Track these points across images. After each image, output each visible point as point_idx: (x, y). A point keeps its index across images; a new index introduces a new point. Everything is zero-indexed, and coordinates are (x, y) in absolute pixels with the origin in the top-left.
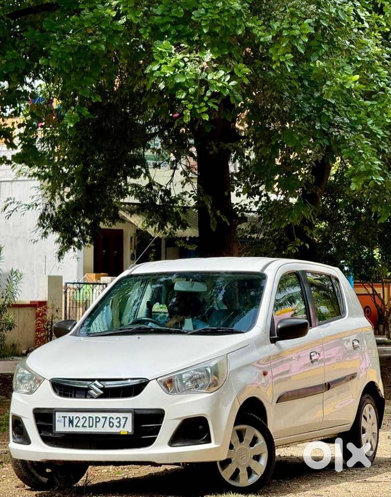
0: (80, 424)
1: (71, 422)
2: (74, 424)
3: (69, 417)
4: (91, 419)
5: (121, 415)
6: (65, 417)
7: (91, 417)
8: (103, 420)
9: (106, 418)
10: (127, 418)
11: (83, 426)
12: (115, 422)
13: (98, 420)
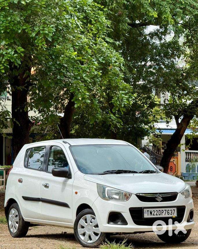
0: (155, 214)
1: (151, 213)
2: (153, 214)
3: (150, 211)
4: (160, 211)
5: (172, 209)
6: (148, 211)
7: (160, 210)
8: (165, 212)
9: (166, 210)
10: (174, 210)
11: (156, 215)
12: (170, 212)
13: (163, 212)
